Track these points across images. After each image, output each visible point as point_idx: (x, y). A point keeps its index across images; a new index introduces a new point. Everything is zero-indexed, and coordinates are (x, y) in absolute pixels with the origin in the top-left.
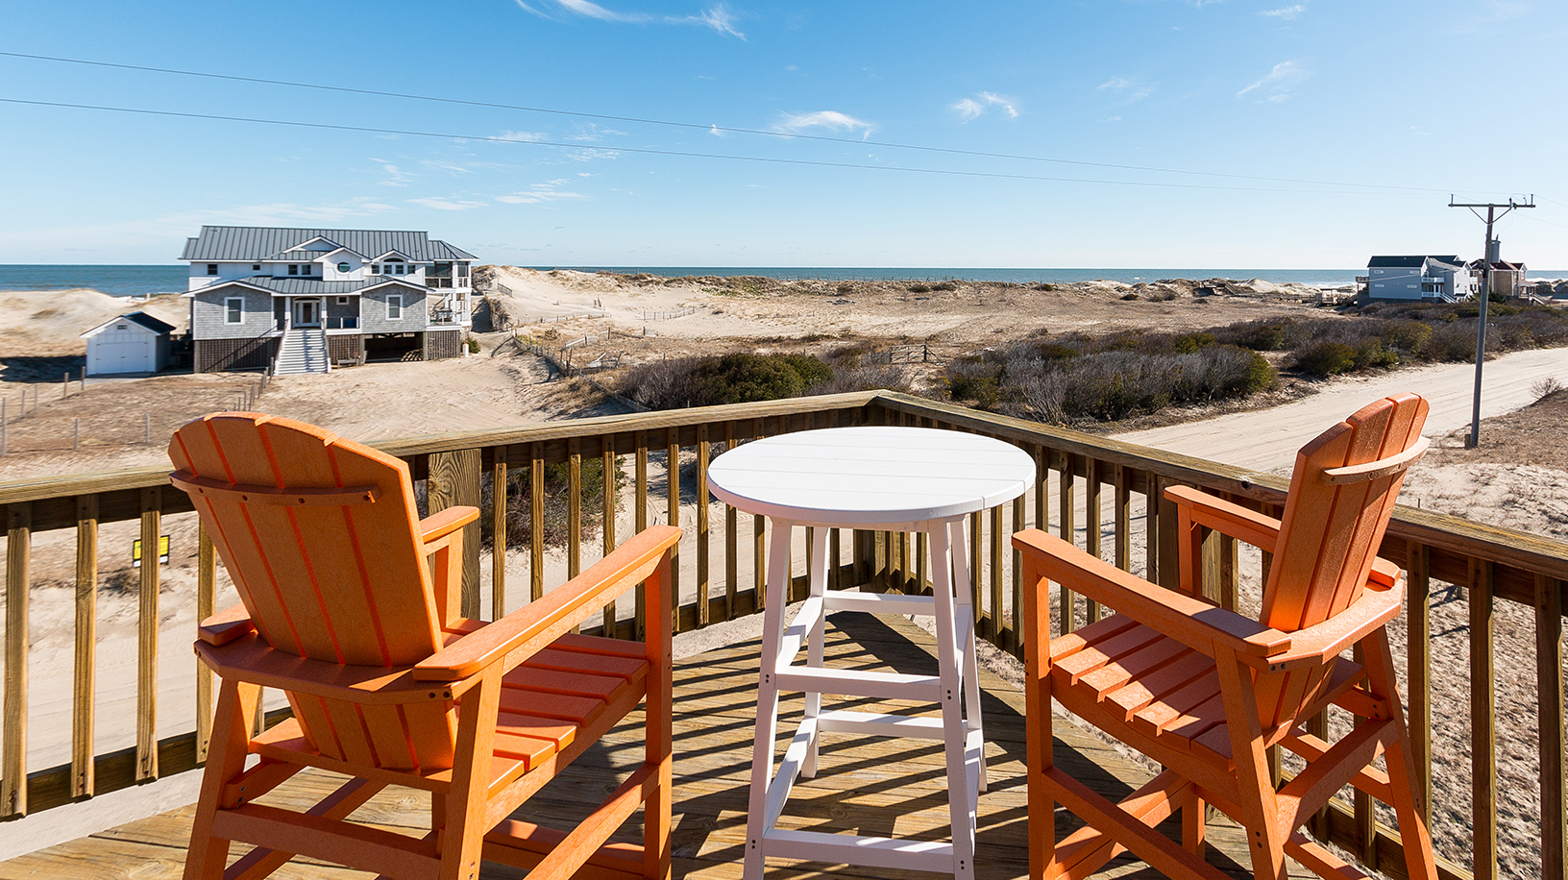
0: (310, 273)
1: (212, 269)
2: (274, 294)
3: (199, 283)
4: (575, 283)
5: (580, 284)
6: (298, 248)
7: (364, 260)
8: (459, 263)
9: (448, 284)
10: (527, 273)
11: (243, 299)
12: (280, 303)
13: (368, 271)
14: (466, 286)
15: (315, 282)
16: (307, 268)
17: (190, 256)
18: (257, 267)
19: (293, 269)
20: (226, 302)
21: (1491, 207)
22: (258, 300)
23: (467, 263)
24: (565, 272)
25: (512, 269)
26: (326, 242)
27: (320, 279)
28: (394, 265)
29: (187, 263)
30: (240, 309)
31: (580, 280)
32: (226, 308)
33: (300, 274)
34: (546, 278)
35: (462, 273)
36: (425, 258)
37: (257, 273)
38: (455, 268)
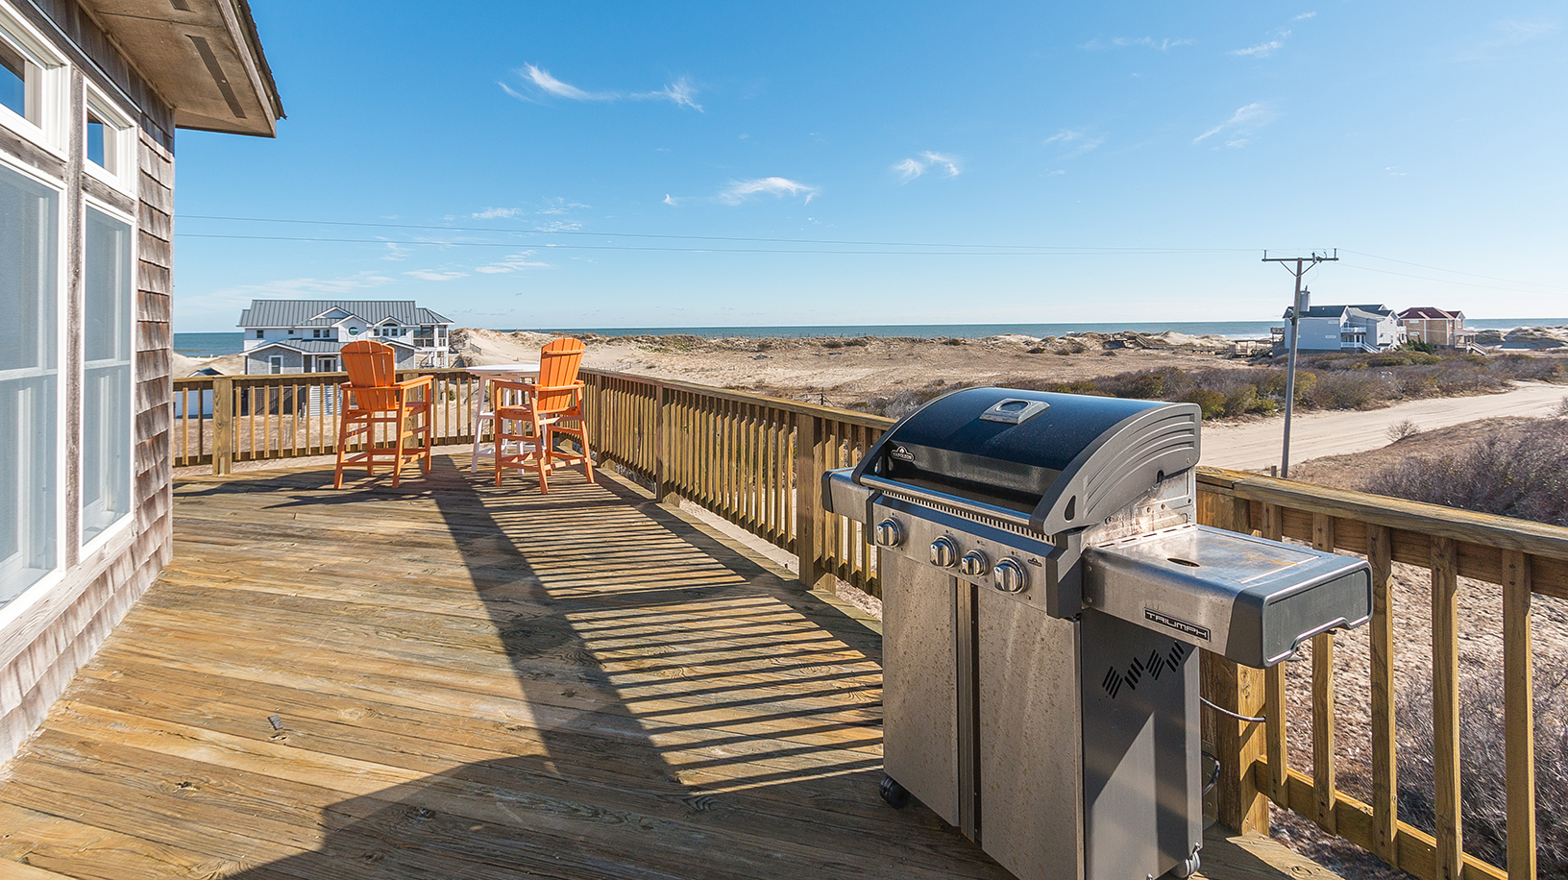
0: (329, 336)
1: (260, 334)
2: (303, 353)
3: (251, 345)
4: (533, 342)
5: (537, 344)
6: (320, 316)
7: (368, 325)
8: (439, 326)
9: (431, 343)
10: (494, 334)
11: (282, 357)
12: (308, 358)
13: (371, 334)
14: (444, 345)
15: (332, 343)
16: (327, 333)
17: (244, 324)
18: (291, 332)
19: (317, 332)
20: (270, 360)
21: (1300, 261)
22: (292, 357)
23: (445, 326)
24: (524, 333)
25: (482, 331)
26: (341, 311)
27: (337, 340)
28: (390, 328)
29: (242, 330)
30: (279, 364)
31: (536, 340)
32: (270, 364)
33: (322, 337)
34: (509, 339)
35: (441, 335)
36: (414, 323)
37: (291, 336)
38: (436, 330)
